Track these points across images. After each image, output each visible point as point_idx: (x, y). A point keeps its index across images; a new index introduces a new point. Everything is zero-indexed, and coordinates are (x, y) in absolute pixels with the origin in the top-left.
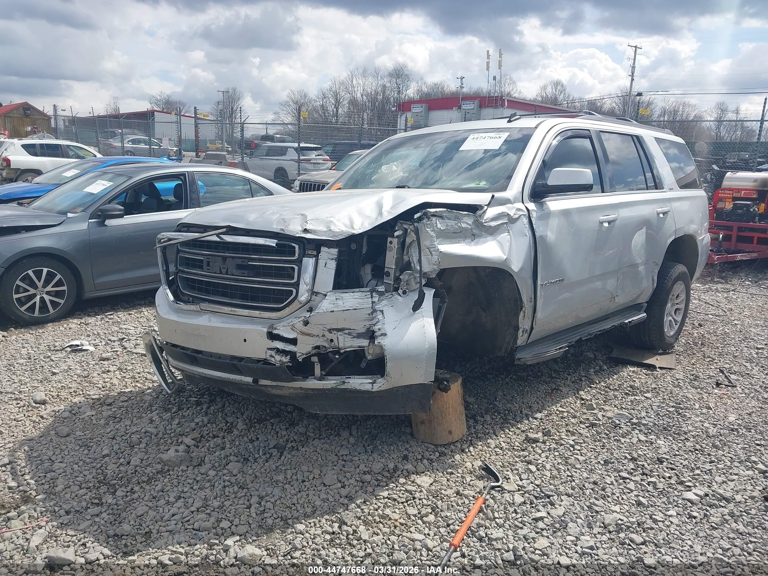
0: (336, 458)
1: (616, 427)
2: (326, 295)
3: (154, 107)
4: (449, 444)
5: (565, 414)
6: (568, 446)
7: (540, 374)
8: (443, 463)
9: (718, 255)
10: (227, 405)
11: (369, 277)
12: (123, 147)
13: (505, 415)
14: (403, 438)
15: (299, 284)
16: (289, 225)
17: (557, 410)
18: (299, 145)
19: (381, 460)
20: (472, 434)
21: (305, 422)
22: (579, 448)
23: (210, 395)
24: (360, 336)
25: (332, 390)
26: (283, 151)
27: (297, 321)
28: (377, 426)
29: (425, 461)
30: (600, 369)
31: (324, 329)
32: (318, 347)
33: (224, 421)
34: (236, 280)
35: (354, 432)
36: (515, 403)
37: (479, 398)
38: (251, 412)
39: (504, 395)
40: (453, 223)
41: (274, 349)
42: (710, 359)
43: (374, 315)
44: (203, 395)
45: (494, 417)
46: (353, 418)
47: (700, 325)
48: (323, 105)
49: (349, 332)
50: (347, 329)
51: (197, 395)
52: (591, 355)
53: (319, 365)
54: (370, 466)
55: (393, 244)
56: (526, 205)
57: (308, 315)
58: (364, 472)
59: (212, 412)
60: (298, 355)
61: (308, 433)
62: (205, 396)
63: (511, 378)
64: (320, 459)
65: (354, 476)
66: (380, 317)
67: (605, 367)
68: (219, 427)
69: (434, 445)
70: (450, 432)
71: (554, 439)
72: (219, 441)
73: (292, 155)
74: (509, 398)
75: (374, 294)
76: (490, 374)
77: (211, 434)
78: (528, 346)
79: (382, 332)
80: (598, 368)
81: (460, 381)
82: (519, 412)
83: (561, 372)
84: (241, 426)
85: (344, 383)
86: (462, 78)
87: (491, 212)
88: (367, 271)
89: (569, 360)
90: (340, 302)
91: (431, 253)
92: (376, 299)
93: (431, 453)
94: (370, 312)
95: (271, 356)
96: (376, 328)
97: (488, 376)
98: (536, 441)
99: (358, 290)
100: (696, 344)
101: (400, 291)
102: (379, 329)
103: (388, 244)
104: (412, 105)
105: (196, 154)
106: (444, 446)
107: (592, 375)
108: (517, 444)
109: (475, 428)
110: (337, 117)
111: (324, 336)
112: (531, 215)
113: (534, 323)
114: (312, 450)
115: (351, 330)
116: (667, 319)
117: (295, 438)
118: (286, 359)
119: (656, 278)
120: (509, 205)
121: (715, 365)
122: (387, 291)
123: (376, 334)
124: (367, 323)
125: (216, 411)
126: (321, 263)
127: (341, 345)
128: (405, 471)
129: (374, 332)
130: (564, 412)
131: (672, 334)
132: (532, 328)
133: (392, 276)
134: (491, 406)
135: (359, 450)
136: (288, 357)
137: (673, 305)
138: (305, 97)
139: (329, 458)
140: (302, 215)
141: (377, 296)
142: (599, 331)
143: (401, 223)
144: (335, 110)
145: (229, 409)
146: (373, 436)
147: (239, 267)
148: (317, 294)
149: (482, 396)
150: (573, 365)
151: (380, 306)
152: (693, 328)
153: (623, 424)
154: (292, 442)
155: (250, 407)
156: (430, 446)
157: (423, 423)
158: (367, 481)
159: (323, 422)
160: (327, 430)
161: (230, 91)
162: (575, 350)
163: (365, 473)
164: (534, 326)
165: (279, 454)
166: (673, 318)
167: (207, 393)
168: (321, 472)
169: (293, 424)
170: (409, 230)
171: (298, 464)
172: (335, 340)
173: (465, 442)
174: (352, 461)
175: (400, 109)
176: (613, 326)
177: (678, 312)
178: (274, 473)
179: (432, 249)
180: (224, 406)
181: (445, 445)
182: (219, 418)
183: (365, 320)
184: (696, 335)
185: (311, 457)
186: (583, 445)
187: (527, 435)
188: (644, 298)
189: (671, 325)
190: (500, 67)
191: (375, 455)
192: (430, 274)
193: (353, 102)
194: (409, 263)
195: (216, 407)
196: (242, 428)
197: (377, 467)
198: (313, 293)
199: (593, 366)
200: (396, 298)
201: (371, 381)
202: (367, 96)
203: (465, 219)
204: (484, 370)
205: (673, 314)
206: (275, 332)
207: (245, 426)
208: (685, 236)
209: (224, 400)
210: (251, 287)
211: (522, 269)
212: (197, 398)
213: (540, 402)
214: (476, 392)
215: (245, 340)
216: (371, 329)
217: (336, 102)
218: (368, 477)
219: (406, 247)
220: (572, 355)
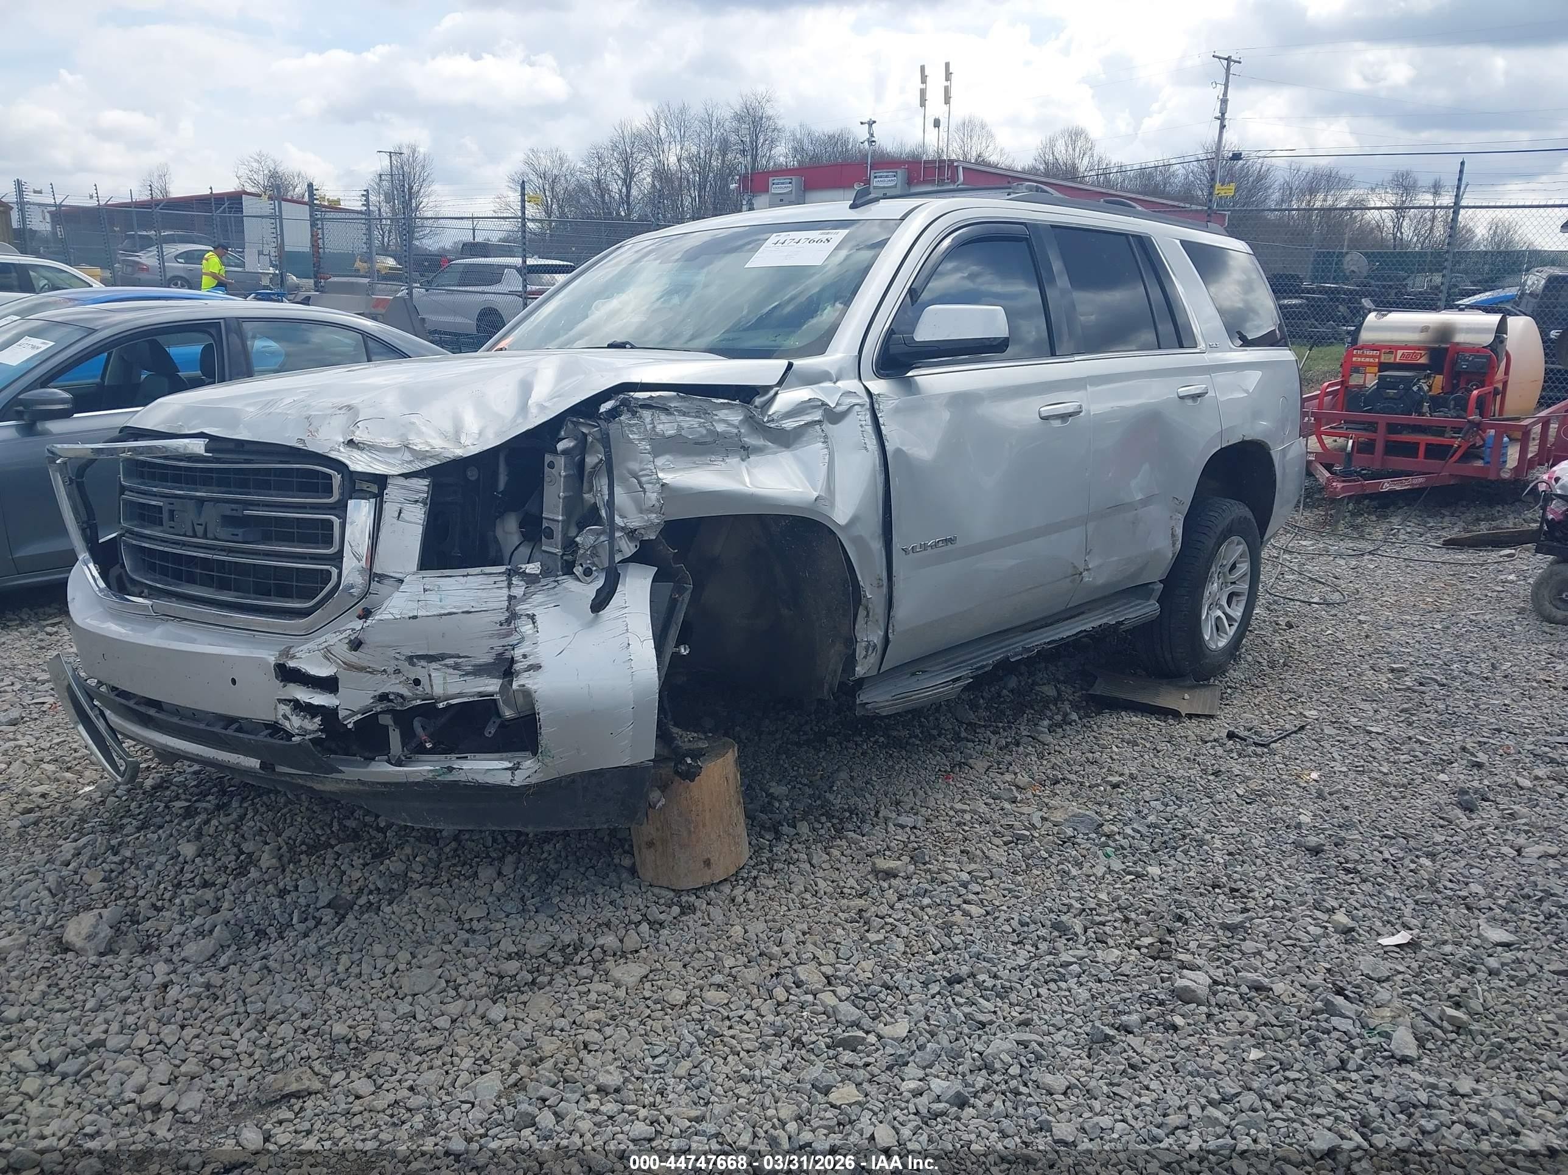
0: (453, 926)
1: (1065, 842)
2: (401, 581)
3: (246, 185)
4: (705, 888)
5: (967, 817)
6: (957, 885)
7: (935, 732)
8: (682, 929)
9: (1344, 481)
10: (250, 815)
11: (516, 539)
12: (163, 268)
13: (841, 820)
14: (613, 876)
15: (342, 557)
16: (317, 431)
17: (952, 808)
18: (524, 262)
19: (550, 929)
20: (763, 863)
21: (408, 850)
22: (978, 889)
23: (223, 792)
24: (479, 671)
25: (425, 784)
26: (494, 276)
27: (336, 640)
28: (563, 854)
29: (644, 927)
30: (1064, 720)
31: (397, 656)
32: (384, 697)
33: (235, 850)
34: (230, 551)
35: (507, 870)
36: (867, 795)
37: (798, 786)
38: (297, 830)
39: (852, 778)
40: (694, 422)
41: (290, 701)
42: (1292, 695)
43: (512, 626)
44: (203, 795)
45: (817, 825)
46: (518, 837)
47: (1290, 626)
48: (599, 181)
49: (456, 663)
50: (452, 657)
51: (191, 794)
52: (1050, 691)
53: (397, 731)
54: (523, 941)
55: (558, 471)
56: (869, 384)
57: (358, 624)
58: (510, 955)
59: (212, 831)
60: (342, 714)
61: (409, 874)
62: (210, 798)
63: (876, 742)
64: (419, 929)
65: (485, 964)
66: (527, 628)
67: (1074, 716)
68: (219, 863)
69: (674, 890)
70: (707, 863)
71: (929, 870)
72: (209, 894)
73: (513, 282)
74: (859, 783)
75: (515, 580)
76: (834, 735)
77: (197, 881)
78: (882, 676)
79: (531, 661)
80: (1059, 718)
81: (731, 756)
82: (873, 813)
83: (980, 726)
84: (267, 860)
85: (450, 769)
86: (871, 123)
87: (787, 398)
88: (509, 530)
89: (1005, 702)
90: (432, 597)
91: (642, 487)
92: (518, 591)
93: (664, 908)
94: (503, 618)
95: (285, 717)
96: (518, 653)
97: (829, 739)
98: (890, 874)
99: (478, 570)
100: (1272, 665)
101: (578, 570)
102: (525, 656)
103: (547, 469)
104: (771, 179)
105: (316, 284)
106: (695, 891)
107: (1042, 732)
108: (851, 882)
109: (771, 851)
110: (628, 204)
111: (397, 671)
112: (876, 406)
113: (890, 631)
114: (405, 911)
115: (459, 657)
116: (1209, 616)
117: (380, 884)
118: (313, 725)
119: (1179, 532)
120: (827, 384)
121: (1300, 706)
122: (546, 572)
123: (517, 667)
124: (498, 643)
125: (221, 828)
126: (390, 509)
127: (438, 691)
128: (598, 949)
129: (512, 661)
130: (964, 811)
131: (1222, 643)
132: (886, 641)
133: (558, 536)
134: (819, 802)
135: (510, 907)
136: (318, 720)
137: (1225, 584)
138: (562, 164)
139: (439, 926)
140: (349, 408)
141: (522, 583)
142: (1049, 643)
143: (572, 422)
144: (624, 190)
145: (252, 823)
146: (548, 875)
147: (230, 521)
148: (382, 578)
149: (806, 781)
150: (1008, 712)
151: (527, 606)
152: (1275, 631)
153: (1081, 836)
154: (371, 892)
155: (299, 819)
156: (664, 892)
157: (651, 844)
158: (510, 973)
159: (447, 850)
160: (454, 865)
161: (405, 151)
162: (1020, 682)
163: (509, 957)
164: (890, 636)
165: (336, 920)
166: (1224, 613)
167: (215, 789)
168: (414, 957)
169: (381, 854)
170: (590, 439)
171: (370, 940)
172: (424, 681)
173: (741, 882)
174: (487, 931)
175: (745, 187)
176: (1081, 632)
177: (1234, 599)
178: (312, 960)
179: (644, 479)
180: (242, 817)
181: (697, 889)
182: (226, 843)
183: (491, 637)
184: (1277, 645)
185: (401, 924)
186: (989, 882)
187: (874, 864)
188: (1157, 573)
189: (1218, 627)
190: (947, 100)
191: (541, 918)
192: (643, 531)
193: (661, 174)
194: (595, 508)
195: (224, 820)
196: (268, 864)
197: (535, 944)
198: (374, 576)
199: (1049, 713)
200: (565, 589)
201: (510, 765)
202: (689, 160)
203: (723, 414)
204: (824, 728)
205: (1224, 603)
206: (291, 664)
207: (274, 860)
208: (1244, 443)
209: (245, 805)
210: (276, 567)
211: (854, 520)
212: (190, 801)
213: (921, 793)
214: (795, 773)
215: (234, 681)
216: (508, 655)
217: (625, 173)
218: (512, 966)
219: (586, 473)
220: (1012, 691)
